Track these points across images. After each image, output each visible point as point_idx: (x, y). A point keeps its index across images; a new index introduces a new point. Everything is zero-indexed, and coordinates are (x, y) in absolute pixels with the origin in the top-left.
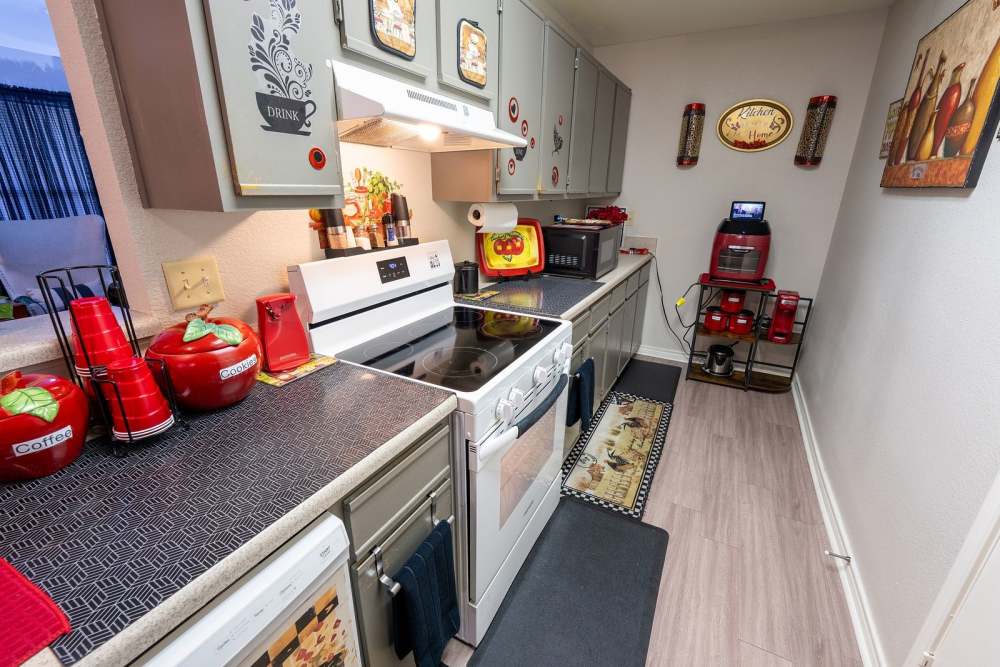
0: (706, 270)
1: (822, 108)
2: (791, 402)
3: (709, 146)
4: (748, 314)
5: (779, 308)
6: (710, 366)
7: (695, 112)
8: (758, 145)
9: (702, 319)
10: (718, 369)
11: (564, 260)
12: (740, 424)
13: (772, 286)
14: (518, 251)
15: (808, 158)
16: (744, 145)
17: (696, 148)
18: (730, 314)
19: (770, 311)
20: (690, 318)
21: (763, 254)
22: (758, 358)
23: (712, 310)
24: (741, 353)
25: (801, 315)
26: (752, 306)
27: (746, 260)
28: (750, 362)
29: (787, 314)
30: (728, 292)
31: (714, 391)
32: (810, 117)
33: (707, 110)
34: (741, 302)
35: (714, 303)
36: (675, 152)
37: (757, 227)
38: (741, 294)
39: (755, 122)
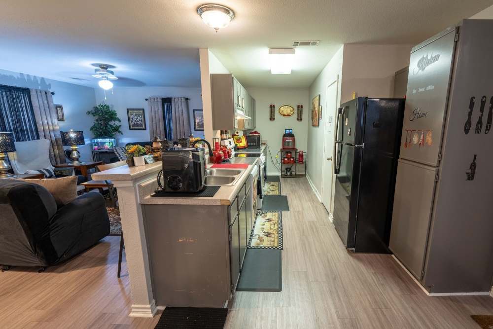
0: (281, 148)
1: (300, 108)
2: (306, 178)
3: (277, 115)
4: (293, 158)
5: (300, 155)
6: (287, 173)
7: (272, 107)
8: (288, 115)
9: (282, 161)
10: (288, 174)
11: (251, 144)
12: (296, 183)
13: (297, 150)
14: (241, 142)
15: (299, 119)
16: (285, 115)
17: (274, 116)
18: (289, 159)
19: (298, 157)
20: (279, 161)
21: (294, 141)
22: (297, 170)
23: (284, 158)
24: (293, 170)
25: (304, 157)
26: (293, 156)
27: (290, 144)
28: (296, 171)
29: (301, 156)
30: (287, 152)
31: (289, 180)
32: (298, 109)
33: (276, 107)
34: (291, 155)
35: (285, 156)
36: (268, 117)
37: (291, 135)
38: (291, 153)
39: (287, 110)
